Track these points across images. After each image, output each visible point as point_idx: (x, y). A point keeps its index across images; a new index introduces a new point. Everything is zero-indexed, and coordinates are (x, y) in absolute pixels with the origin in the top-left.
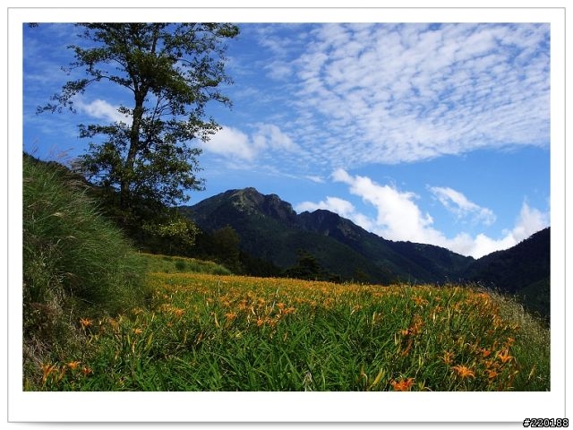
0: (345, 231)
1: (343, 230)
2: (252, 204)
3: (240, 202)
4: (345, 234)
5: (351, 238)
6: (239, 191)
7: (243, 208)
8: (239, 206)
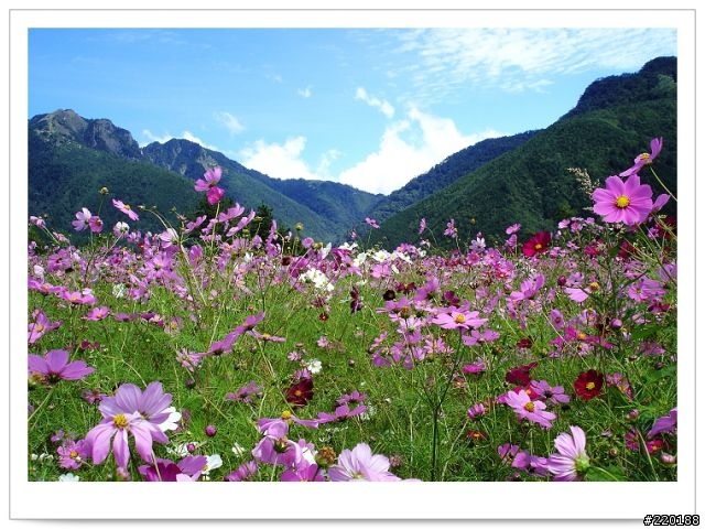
0: (208, 166)
2: (66, 132)
3: (47, 129)
7: (51, 137)
8: (45, 134)
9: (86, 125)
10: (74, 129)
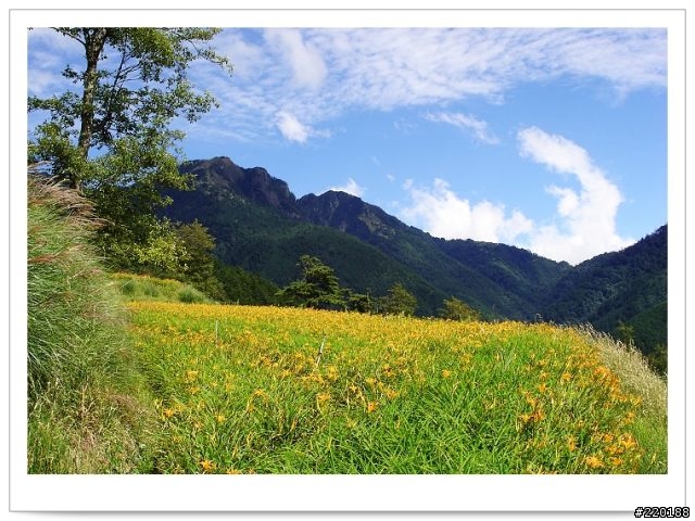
0: (372, 224)
1: (369, 224)
2: (226, 183)
3: (205, 180)
4: (372, 229)
5: (381, 234)
6: (203, 162)
7: (212, 190)
8: (205, 186)
9: (242, 174)
10: (232, 179)
